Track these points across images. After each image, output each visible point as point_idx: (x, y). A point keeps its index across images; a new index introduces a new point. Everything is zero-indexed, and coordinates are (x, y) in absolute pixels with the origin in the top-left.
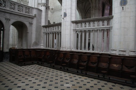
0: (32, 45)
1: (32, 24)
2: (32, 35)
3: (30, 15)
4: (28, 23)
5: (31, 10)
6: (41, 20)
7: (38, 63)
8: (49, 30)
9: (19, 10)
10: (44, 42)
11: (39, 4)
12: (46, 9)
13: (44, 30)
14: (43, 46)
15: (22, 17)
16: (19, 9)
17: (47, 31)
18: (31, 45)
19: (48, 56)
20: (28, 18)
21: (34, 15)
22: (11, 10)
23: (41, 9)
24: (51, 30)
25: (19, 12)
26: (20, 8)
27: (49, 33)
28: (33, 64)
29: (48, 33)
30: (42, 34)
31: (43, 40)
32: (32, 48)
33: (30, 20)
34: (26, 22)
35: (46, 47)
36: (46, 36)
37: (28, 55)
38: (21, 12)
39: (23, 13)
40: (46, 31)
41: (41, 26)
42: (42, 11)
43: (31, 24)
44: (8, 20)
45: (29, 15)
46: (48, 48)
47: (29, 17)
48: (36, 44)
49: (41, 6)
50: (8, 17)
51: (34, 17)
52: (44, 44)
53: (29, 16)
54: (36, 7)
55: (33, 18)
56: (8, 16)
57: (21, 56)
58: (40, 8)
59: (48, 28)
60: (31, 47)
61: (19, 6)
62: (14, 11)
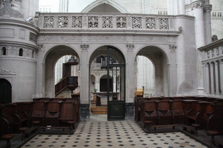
0: (178, 89)
1: (176, 47)
2: (178, 70)
3: (169, 30)
4: (168, 46)
5: (171, 21)
6: (194, 38)
7: (185, 129)
8: (213, 55)
9: (148, 27)
10: (204, 83)
11: (186, 6)
12: (204, 11)
13: (202, 57)
14: (202, 91)
15: (155, 38)
16: (148, 25)
17: (208, 57)
18: (176, 89)
19: (209, 115)
20: (166, 38)
21: (177, 30)
22: (134, 29)
23: (193, 14)
24: (218, 55)
25: (148, 29)
26: (150, 22)
27: (214, 61)
28: (173, 130)
29: (213, 63)
30: (200, 65)
31: (202, 77)
32: (178, 95)
33: (171, 40)
34: (163, 45)
35: (210, 93)
36: (207, 68)
37: (166, 111)
38: (153, 29)
39: (155, 30)
40: (207, 59)
41: (194, 49)
42: (194, 18)
43: (173, 48)
44: (130, 46)
45: (168, 32)
46: (213, 96)
47: (169, 36)
48: (187, 86)
49: (190, 9)
50: (131, 43)
51: (178, 33)
52: (204, 86)
53: (167, 34)
54: (181, 14)
55: (176, 36)
56: (130, 40)
57: (152, 112)
58: (190, 14)
59: (210, 51)
60: (175, 93)
61: (147, 19)
62: (140, 29)
